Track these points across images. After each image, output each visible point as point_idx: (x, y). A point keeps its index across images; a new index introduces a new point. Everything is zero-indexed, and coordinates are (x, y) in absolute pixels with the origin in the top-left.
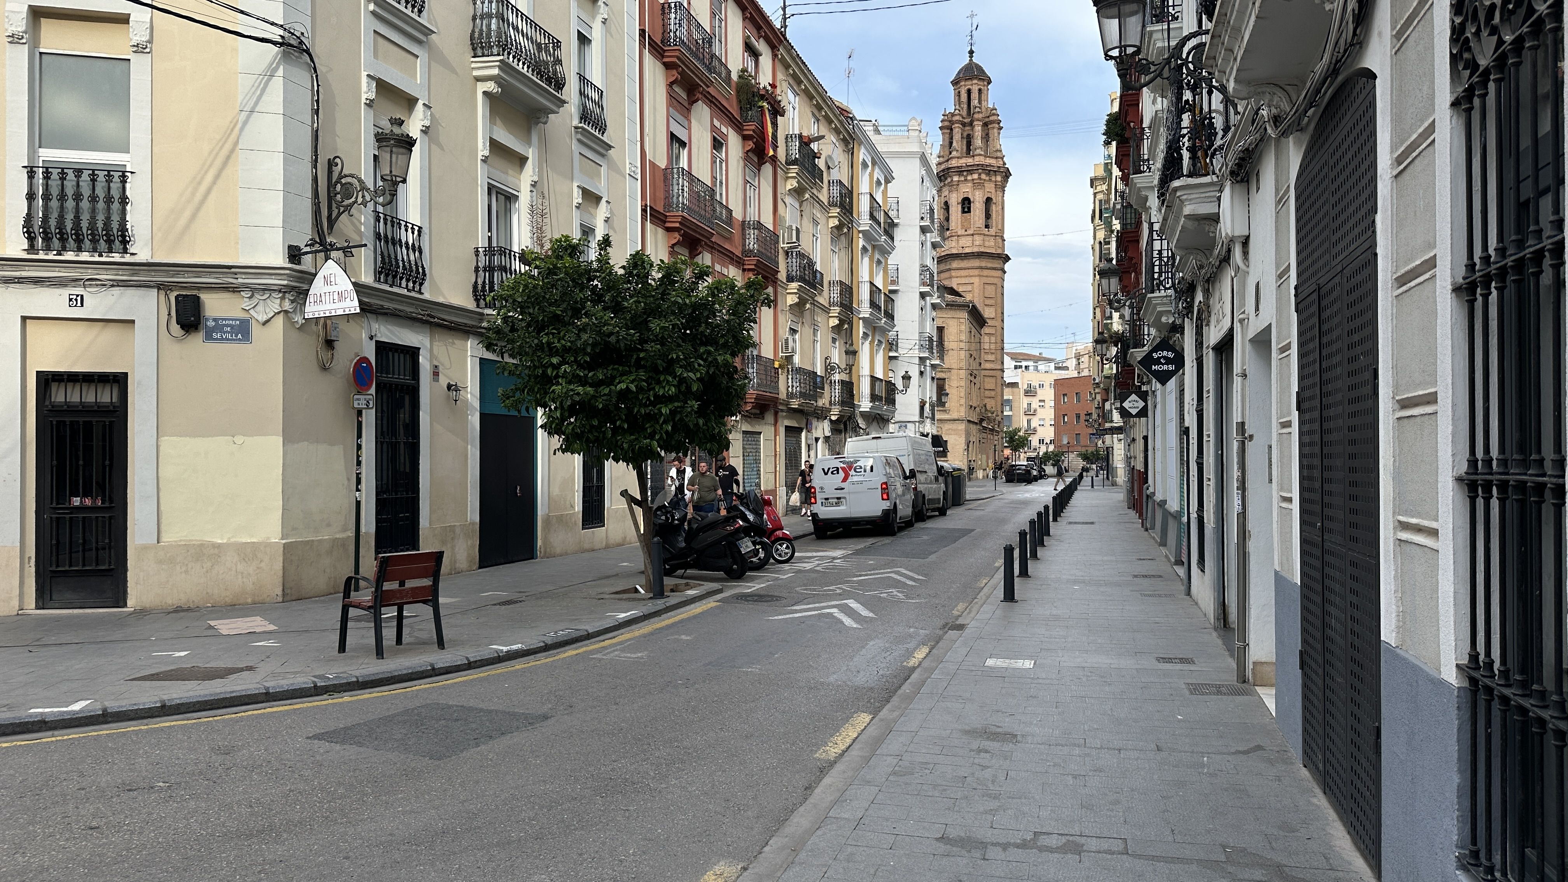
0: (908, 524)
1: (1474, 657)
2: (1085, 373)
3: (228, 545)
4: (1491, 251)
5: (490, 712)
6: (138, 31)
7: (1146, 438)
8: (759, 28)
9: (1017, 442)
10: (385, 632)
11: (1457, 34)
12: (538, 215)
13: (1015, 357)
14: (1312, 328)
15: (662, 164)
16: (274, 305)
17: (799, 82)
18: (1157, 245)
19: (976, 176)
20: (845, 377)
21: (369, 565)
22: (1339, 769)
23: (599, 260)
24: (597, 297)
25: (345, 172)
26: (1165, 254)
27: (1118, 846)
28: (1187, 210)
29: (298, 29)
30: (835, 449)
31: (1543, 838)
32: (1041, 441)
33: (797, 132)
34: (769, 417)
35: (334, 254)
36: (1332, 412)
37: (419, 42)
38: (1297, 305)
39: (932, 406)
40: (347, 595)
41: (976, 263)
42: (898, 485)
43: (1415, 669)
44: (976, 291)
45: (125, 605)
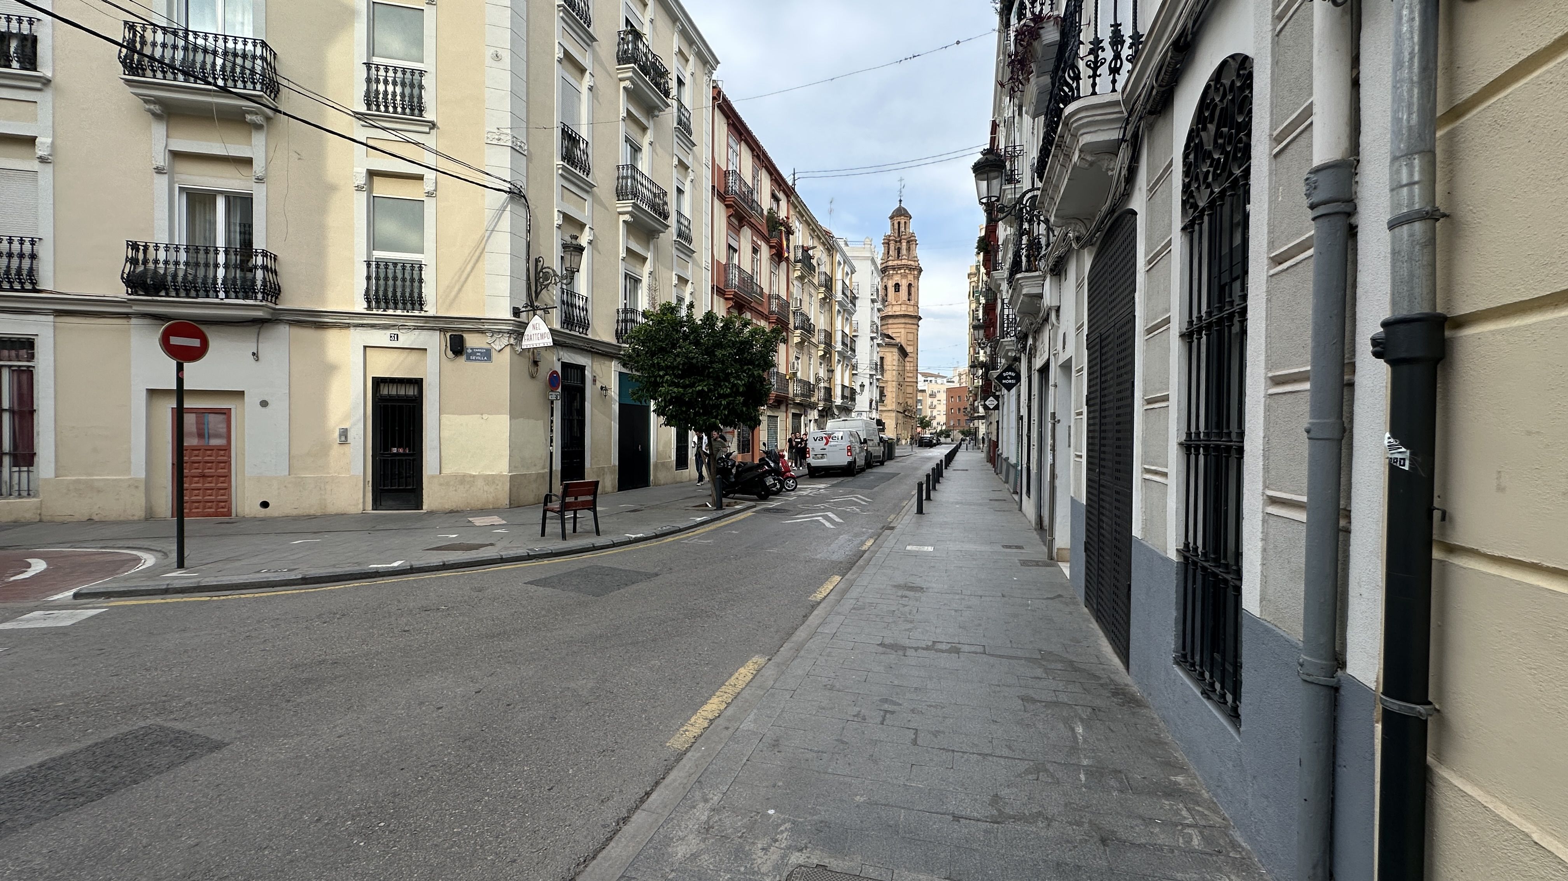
0: (862, 470)
1: (1187, 545)
2: (964, 385)
3: (479, 476)
4: (1203, 313)
5: (626, 571)
6: (428, 185)
7: (998, 422)
8: (780, 185)
9: (925, 424)
10: (567, 526)
11: (1186, 188)
12: (653, 290)
13: (924, 375)
14: (1095, 358)
15: (724, 262)
16: (505, 341)
17: (802, 216)
18: (1006, 312)
19: (902, 271)
20: (827, 385)
21: (558, 489)
22: (1106, 608)
23: (687, 316)
24: (686, 336)
25: (545, 265)
26: (1011, 316)
27: (980, 649)
28: (1025, 291)
29: (519, 185)
30: (820, 425)
31: (1225, 647)
32: (938, 424)
33: (801, 244)
34: (783, 408)
35: (538, 312)
36: (1106, 406)
37: (587, 192)
38: (1088, 345)
39: (877, 402)
40: (545, 504)
41: (903, 320)
42: (857, 446)
43: (1152, 551)
44: (903, 337)
45: (422, 509)
